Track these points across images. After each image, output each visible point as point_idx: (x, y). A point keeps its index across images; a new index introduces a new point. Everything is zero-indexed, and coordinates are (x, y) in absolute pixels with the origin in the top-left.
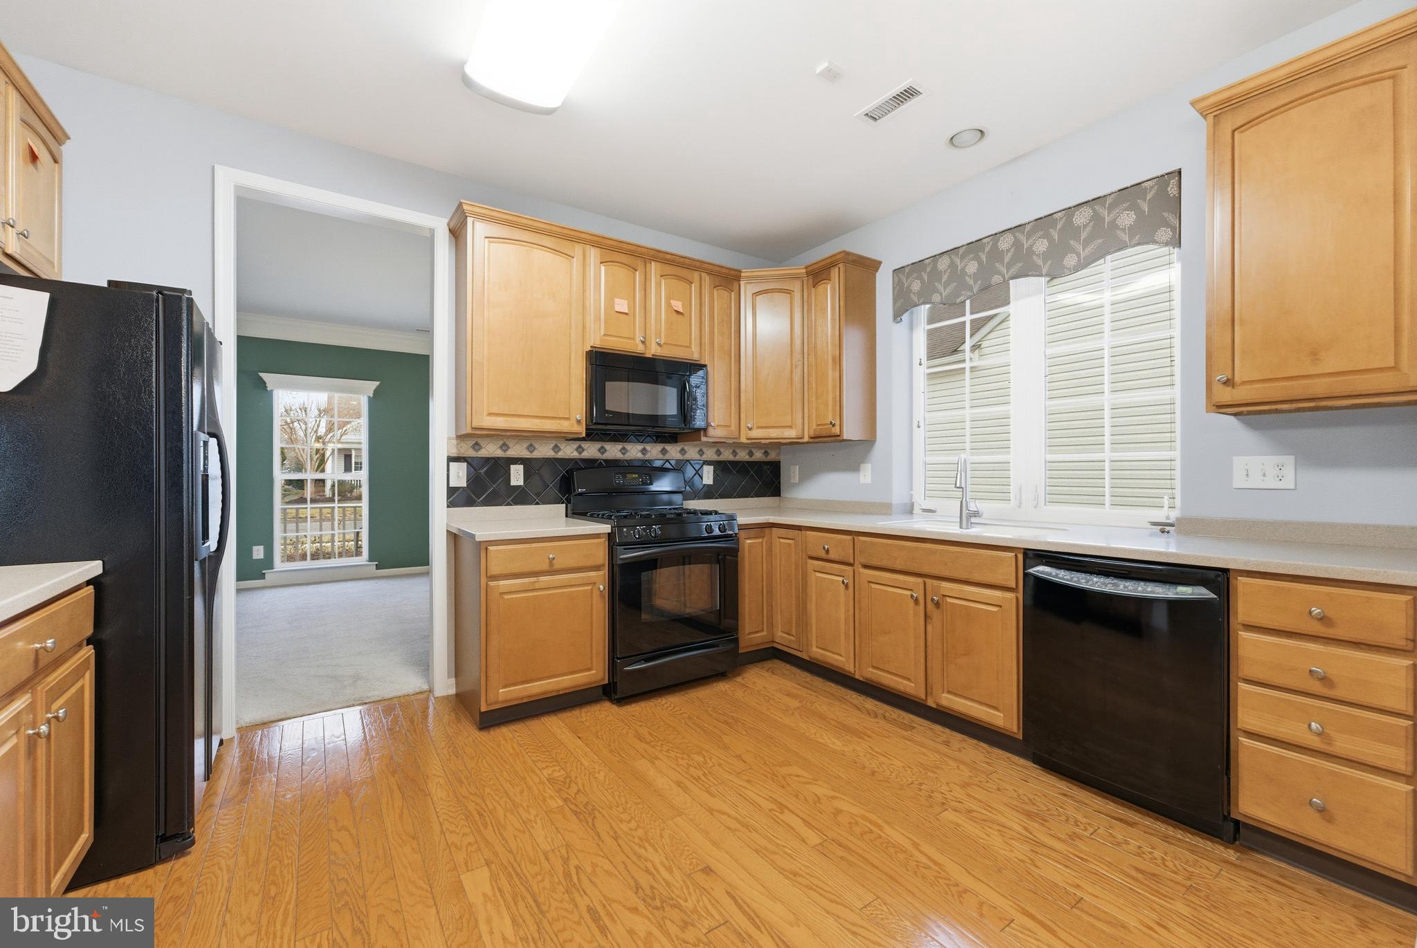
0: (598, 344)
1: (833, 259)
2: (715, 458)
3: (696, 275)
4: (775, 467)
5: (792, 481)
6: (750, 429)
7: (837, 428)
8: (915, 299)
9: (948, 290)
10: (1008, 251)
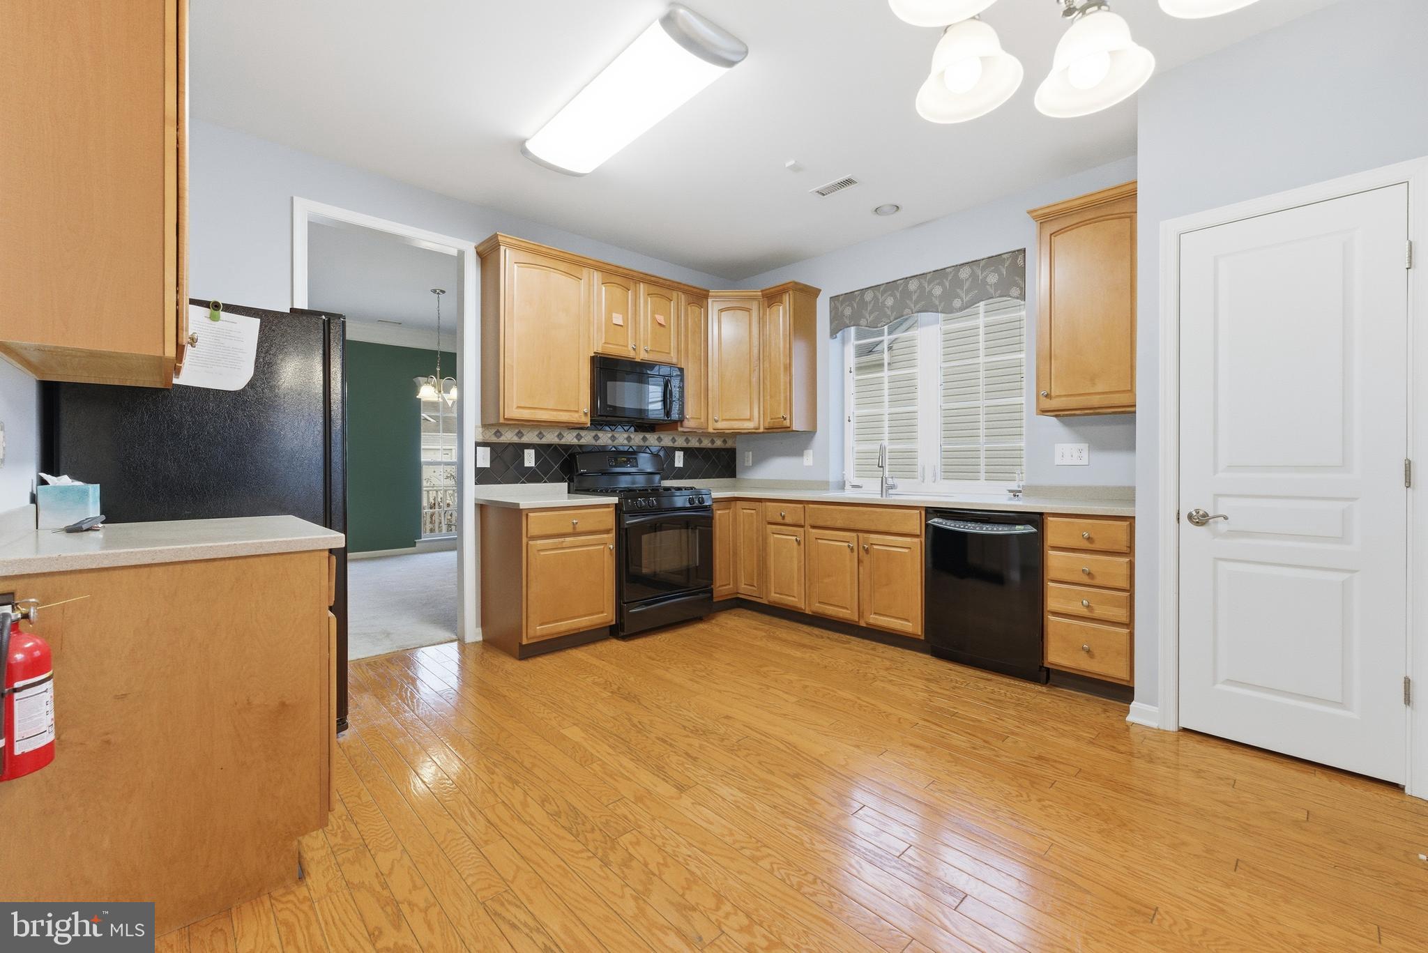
0: (600, 351)
1: (785, 286)
2: (685, 445)
3: (675, 294)
4: (731, 452)
5: (746, 465)
6: (716, 421)
7: (788, 421)
8: (847, 322)
9: (871, 317)
10: (915, 292)
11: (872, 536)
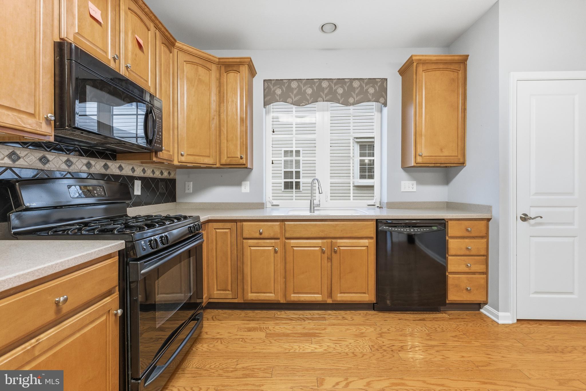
0: (71, 39)
1: (241, 60)
2: (142, 175)
3: (152, 25)
4: (173, 182)
6: (182, 156)
7: (244, 159)
8: (278, 98)
9: (297, 98)
10: (326, 88)
11: (339, 241)
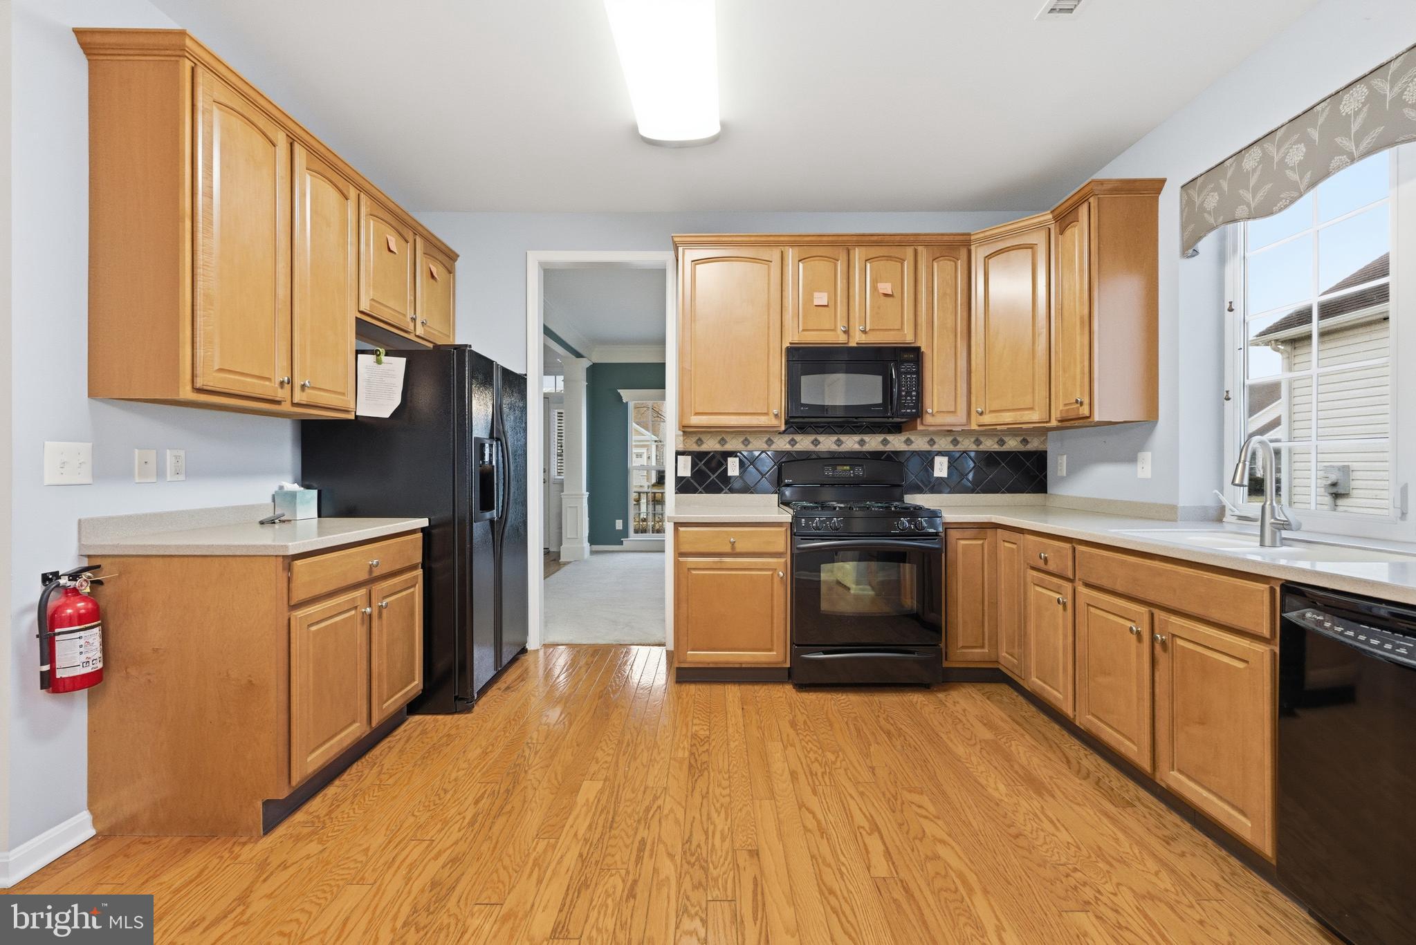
0: (796, 340)
1: (1084, 192)
2: (950, 448)
3: (909, 251)
4: (1040, 459)
5: (1059, 474)
6: (981, 414)
7: (1087, 407)
8: (1211, 220)
9: (1261, 195)
10: (1358, 113)
11: (1174, 619)
